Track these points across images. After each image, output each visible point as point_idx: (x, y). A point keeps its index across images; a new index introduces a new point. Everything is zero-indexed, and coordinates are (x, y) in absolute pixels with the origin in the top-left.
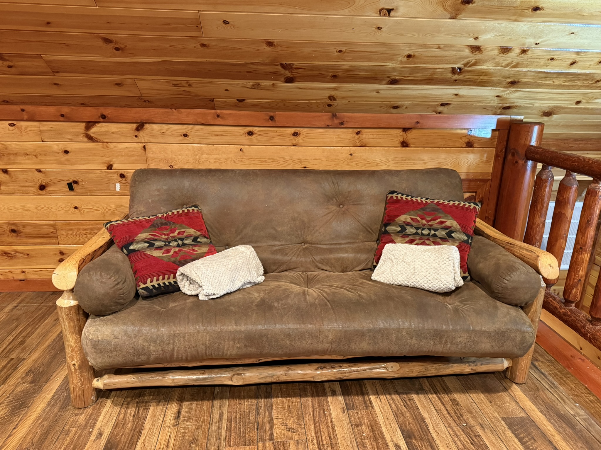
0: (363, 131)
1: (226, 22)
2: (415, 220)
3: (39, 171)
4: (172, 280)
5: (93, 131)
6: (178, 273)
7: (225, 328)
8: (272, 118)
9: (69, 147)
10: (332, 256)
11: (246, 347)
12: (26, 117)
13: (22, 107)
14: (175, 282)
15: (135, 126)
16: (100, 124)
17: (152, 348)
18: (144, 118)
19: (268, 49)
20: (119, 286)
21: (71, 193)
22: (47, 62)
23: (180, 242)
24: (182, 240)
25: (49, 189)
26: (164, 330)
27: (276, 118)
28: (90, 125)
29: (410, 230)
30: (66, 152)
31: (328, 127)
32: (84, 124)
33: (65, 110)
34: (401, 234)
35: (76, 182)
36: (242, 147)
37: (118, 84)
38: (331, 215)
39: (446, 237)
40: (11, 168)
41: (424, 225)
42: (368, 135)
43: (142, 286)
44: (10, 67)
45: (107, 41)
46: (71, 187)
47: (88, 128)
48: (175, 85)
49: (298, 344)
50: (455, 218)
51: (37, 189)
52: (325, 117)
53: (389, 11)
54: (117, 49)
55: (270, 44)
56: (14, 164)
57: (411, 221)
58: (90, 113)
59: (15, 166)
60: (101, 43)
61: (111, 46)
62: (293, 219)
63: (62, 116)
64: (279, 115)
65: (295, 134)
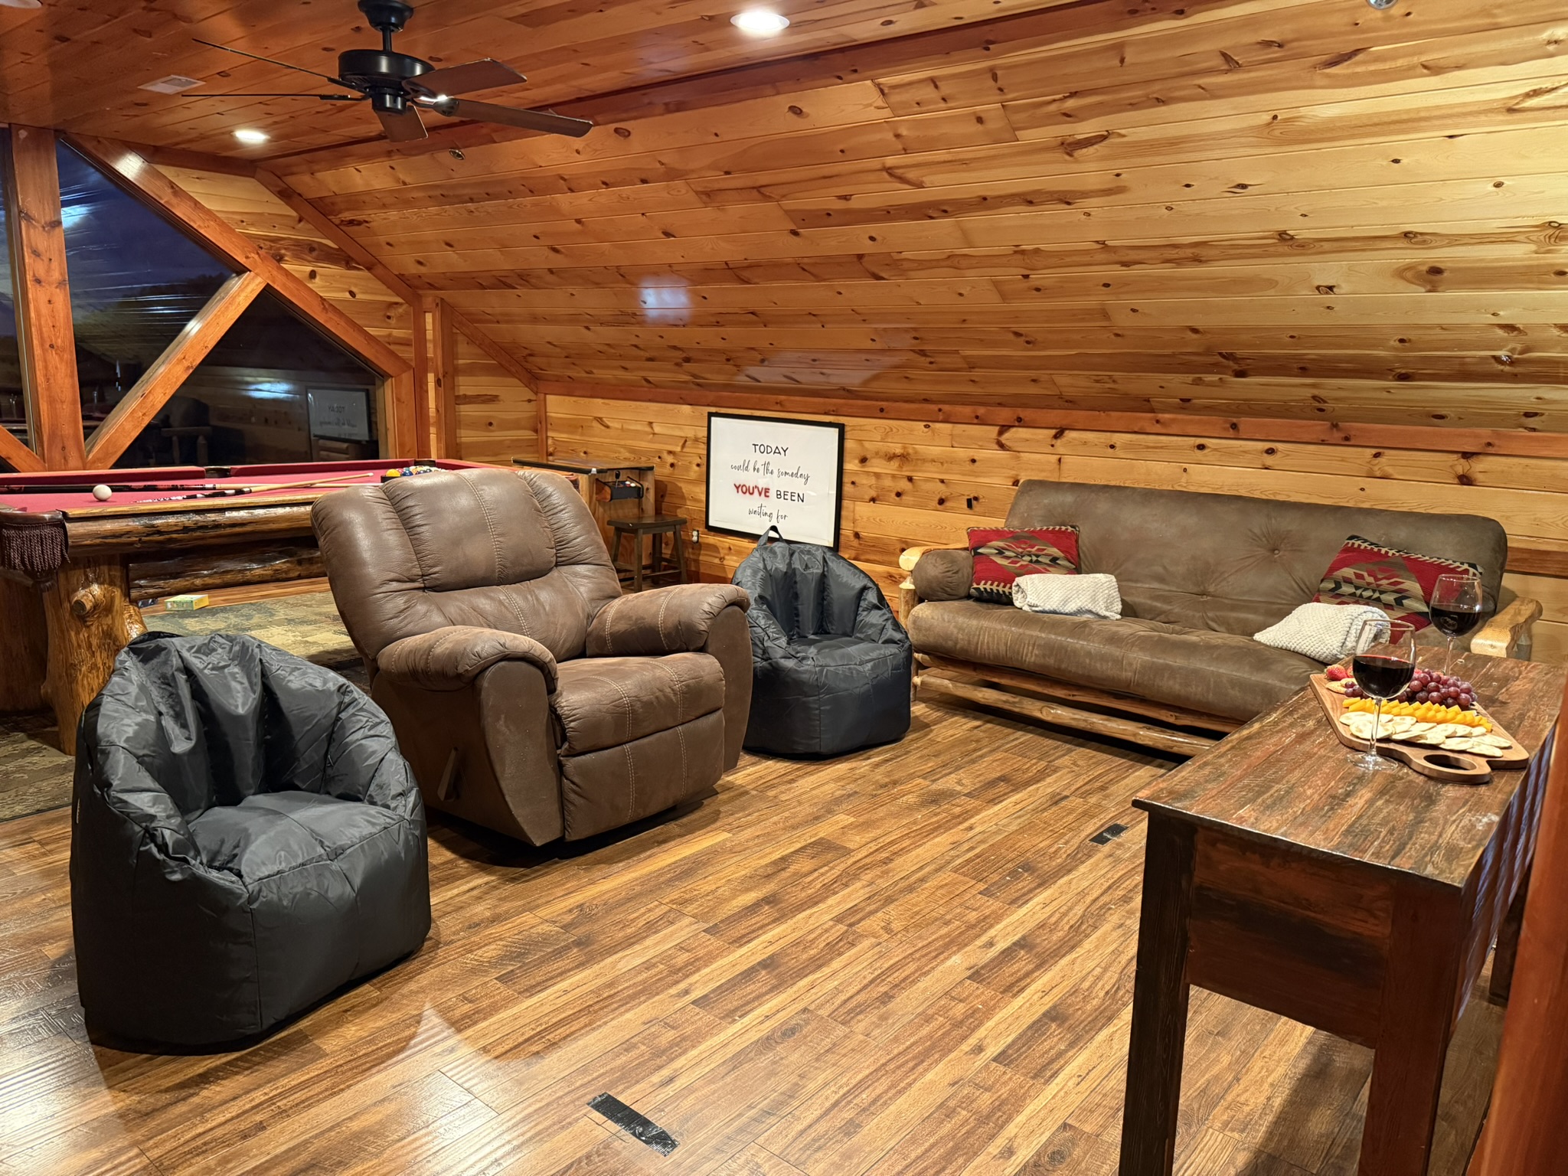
0: (1387, 452)
1: (1134, 310)
2: (1359, 576)
3: (942, 481)
4: (1007, 590)
5: (1006, 438)
6: (1015, 584)
7: (1028, 632)
8: (1234, 426)
9: (979, 454)
10: (1234, 615)
11: (1044, 656)
12: (941, 418)
13: (940, 406)
14: (1010, 593)
15: (1053, 432)
16: (1014, 429)
17: (960, 636)
18: (1064, 423)
19: (1195, 336)
20: (949, 574)
21: (970, 512)
22: (964, 357)
23: (1034, 558)
24: (1037, 556)
25: (948, 504)
26: (974, 622)
27: (1241, 427)
28: (1004, 429)
29: (1347, 589)
30: (974, 461)
31: (1323, 443)
32: (997, 428)
33: (981, 411)
34: (1331, 594)
35: (976, 499)
36: (1185, 466)
37: (1034, 381)
38: (1251, 560)
39: (1394, 603)
40: (916, 475)
41: (1369, 584)
42: (1390, 461)
43: (975, 586)
44: (931, 363)
45: (1017, 334)
46: (970, 505)
47: (1001, 433)
48: (1097, 381)
49: (1098, 665)
50: (1420, 580)
51: (935, 503)
52: (1320, 427)
53: (1331, 288)
54: (1028, 342)
55: (1195, 331)
56: (920, 471)
57: (1353, 577)
58: (1005, 415)
59: (920, 474)
60: (1011, 337)
61: (1023, 339)
62: (1194, 558)
63: (977, 417)
64: (1244, 422)
65: (1270, 451)
